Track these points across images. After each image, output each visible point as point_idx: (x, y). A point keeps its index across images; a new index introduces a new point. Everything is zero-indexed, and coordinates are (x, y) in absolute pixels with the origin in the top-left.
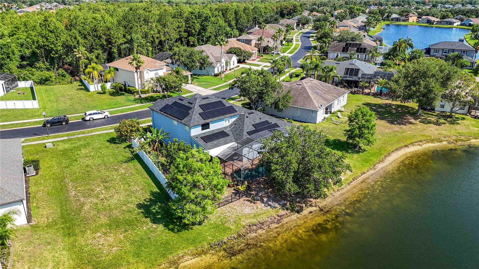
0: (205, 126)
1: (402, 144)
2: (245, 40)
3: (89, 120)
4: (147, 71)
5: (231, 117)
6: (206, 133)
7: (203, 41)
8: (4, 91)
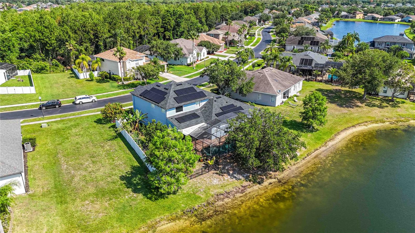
0: (179, 109)
1: (350, 125)
2: (214, 34)
3: (79, 104)
4: (129, 61)
5: (202, 101)
6: (180, 114)
7: (177, 35)
8: (6, 79)
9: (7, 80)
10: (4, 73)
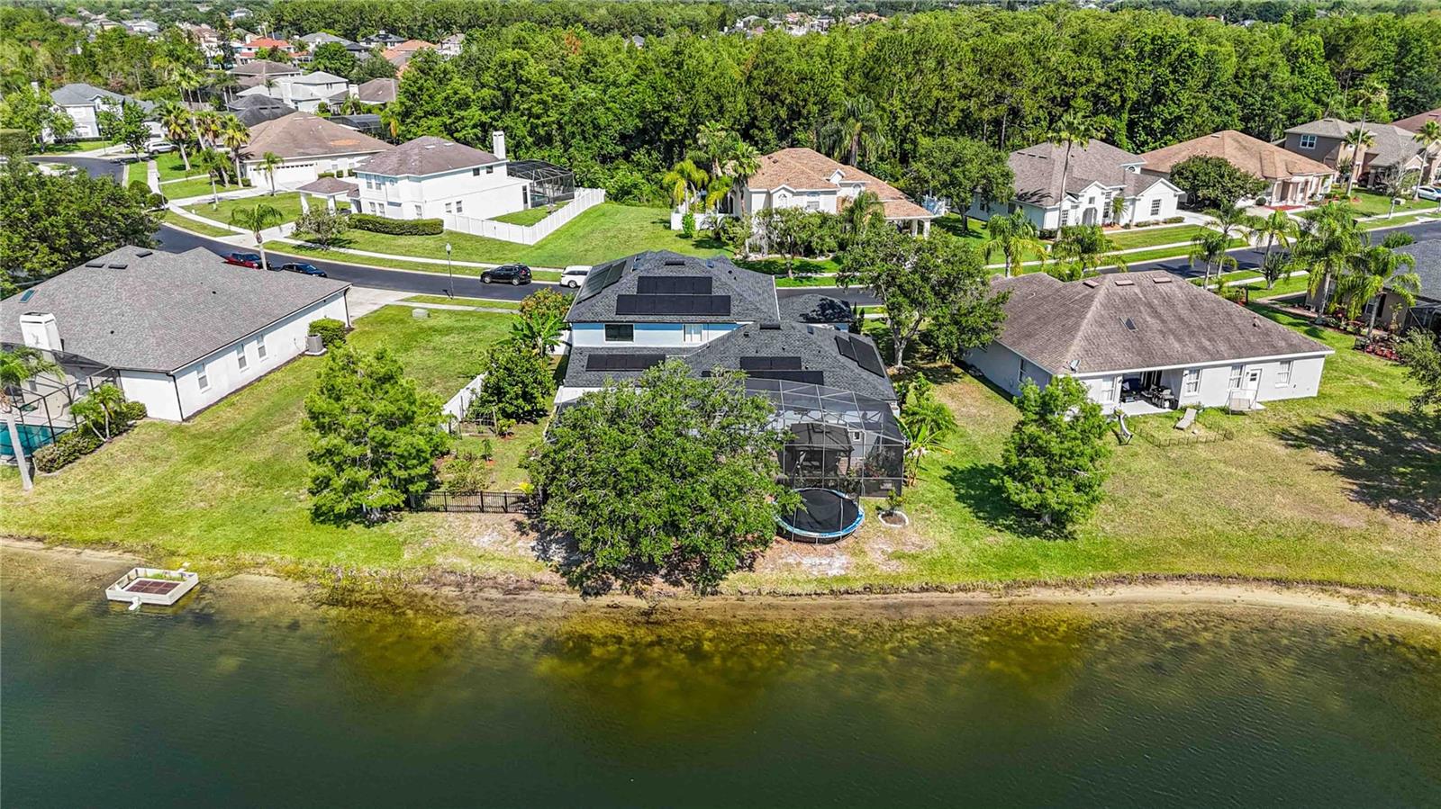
0: (619, 331)
5: (709, 325)
8: (526, 202)
9: (530, 207)
10: (525, 189)
